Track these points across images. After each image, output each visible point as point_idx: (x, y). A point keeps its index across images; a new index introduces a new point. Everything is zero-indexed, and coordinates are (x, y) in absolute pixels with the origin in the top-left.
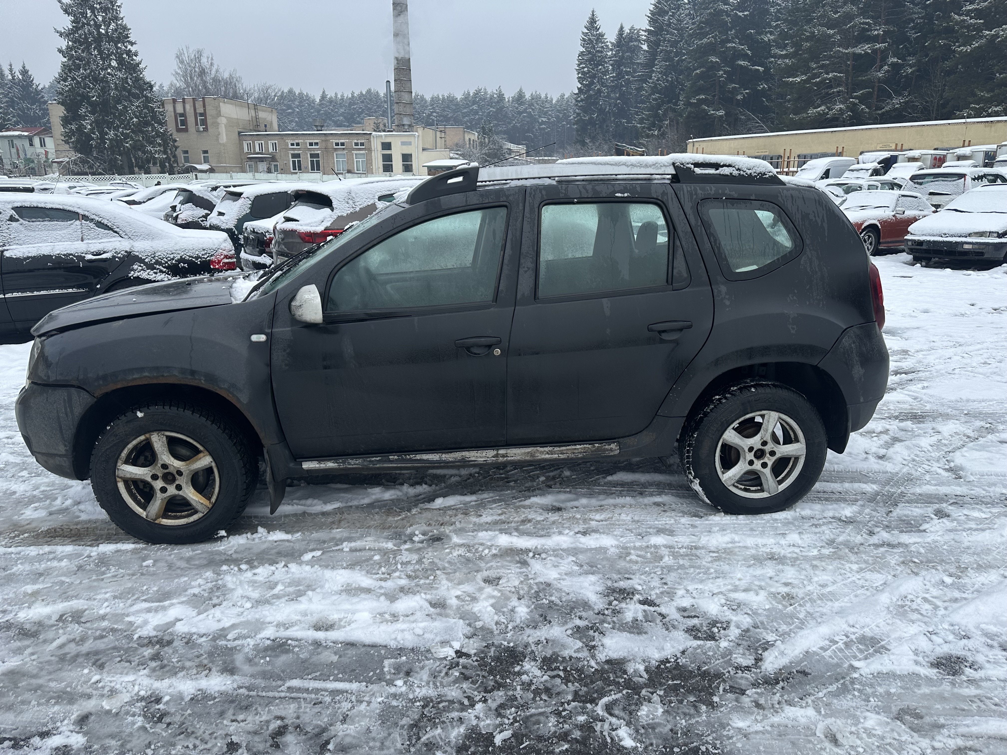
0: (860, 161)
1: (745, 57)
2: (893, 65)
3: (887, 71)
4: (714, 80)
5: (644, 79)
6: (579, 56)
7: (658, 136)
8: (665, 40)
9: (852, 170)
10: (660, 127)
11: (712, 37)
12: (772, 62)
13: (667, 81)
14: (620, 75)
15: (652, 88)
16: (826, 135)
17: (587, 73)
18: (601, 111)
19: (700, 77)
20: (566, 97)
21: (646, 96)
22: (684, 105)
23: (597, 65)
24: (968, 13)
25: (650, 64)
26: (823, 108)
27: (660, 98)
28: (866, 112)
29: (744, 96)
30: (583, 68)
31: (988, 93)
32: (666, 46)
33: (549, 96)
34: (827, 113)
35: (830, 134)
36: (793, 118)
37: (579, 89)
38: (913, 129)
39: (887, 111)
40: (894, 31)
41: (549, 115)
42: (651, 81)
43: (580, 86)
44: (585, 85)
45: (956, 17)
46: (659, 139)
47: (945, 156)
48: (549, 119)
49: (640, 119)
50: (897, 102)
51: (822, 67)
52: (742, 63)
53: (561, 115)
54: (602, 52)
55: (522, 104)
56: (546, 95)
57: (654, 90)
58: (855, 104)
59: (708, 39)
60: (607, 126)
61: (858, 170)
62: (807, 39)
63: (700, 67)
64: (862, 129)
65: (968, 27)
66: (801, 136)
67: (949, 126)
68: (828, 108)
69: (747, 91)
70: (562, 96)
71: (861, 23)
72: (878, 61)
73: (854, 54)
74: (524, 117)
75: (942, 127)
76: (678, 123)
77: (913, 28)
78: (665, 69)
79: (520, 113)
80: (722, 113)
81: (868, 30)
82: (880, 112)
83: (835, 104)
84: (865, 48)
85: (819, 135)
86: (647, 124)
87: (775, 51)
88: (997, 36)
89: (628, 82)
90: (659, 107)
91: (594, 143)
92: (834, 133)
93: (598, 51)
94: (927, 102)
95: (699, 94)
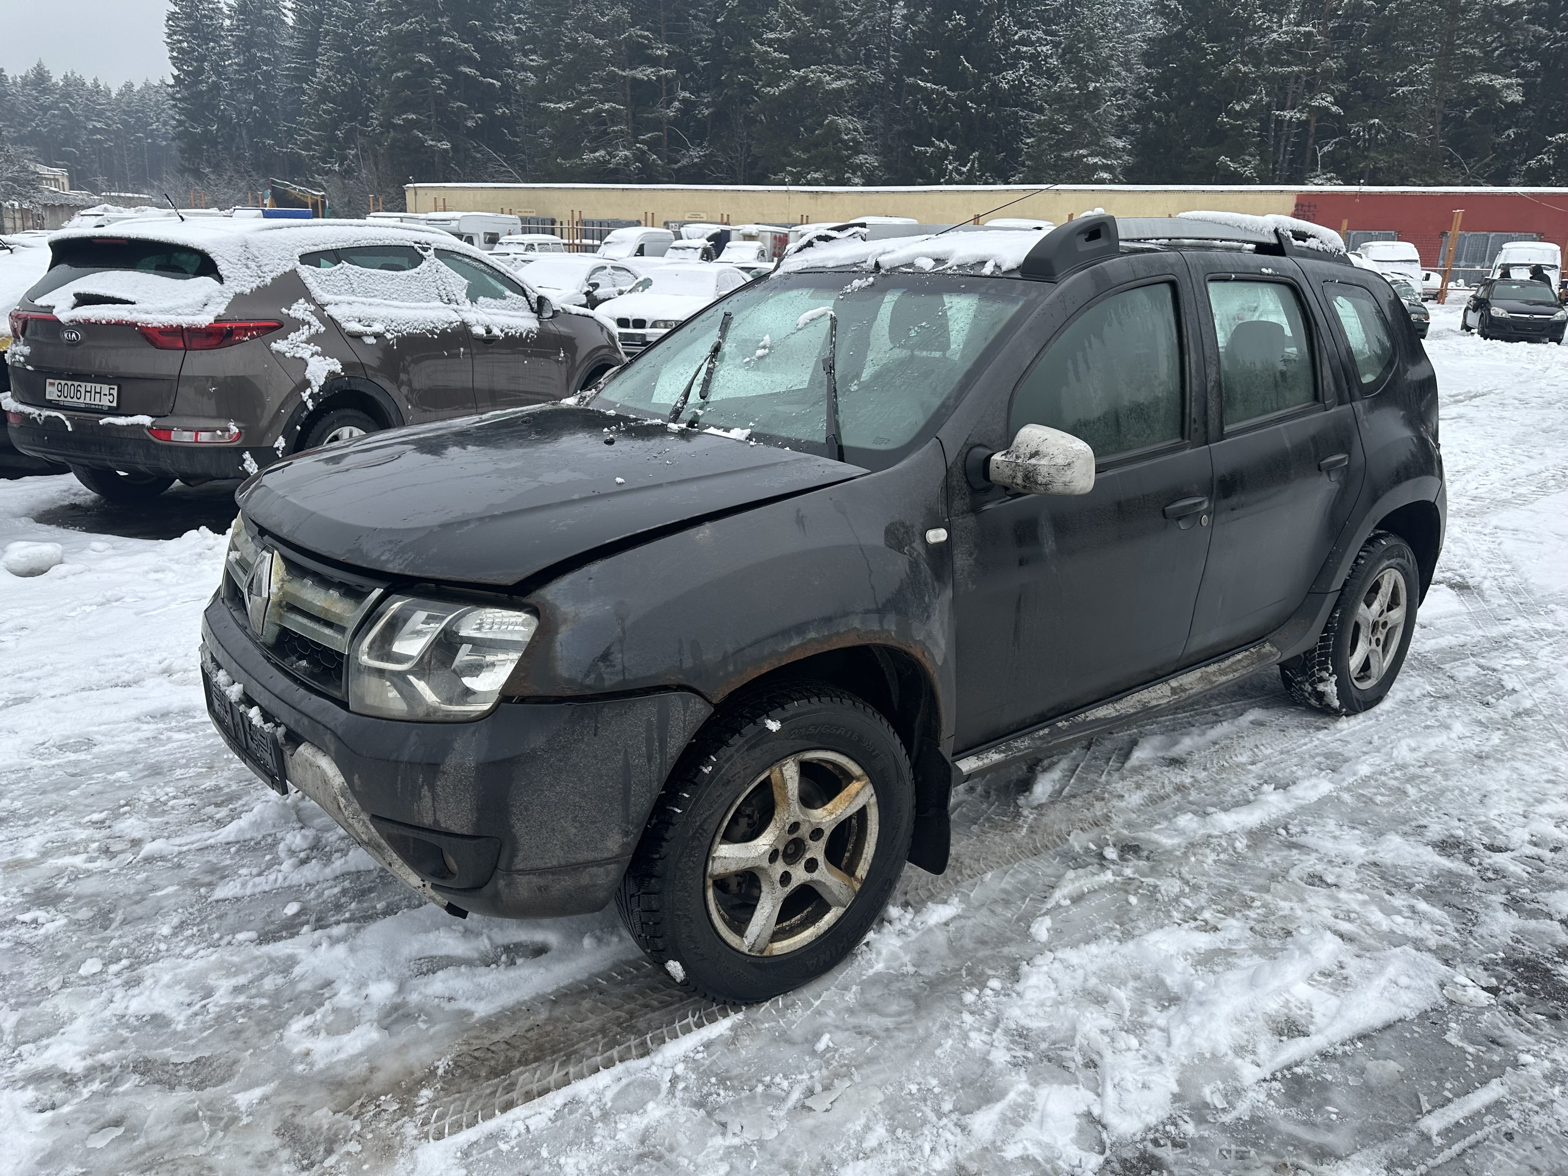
0: (684, 235)
1: (470, 61)
2: (684, 101)
3: (679, 110)
4: (426, 92)
5: (302, 75)
6: (169, 19)
7: (340, 173)
8: (330, 16)
9: (676, 248)
10: (342, 159)
11: (417, 22)
12: (509, 75)
13: (345, 84)
14: (251, 64)
15: (319, 93)
16: (614, 193)
17: (188, 53)
18: (224, 120)
19: (403, 83)
20: (136, 88)
21: (309, 105)
22: (381, 125)
23: (207, 41)
24: (770, 43)
25: (309, 51)
26: (602, 153)
27: (336, 110)
28: (658, 165)
29: (476, 122)
30: (180, 42)
31: (803, 152)
32: (335, 26)
33: (101, 83)
34: (609, 162)
35: (620, 193)
36: (561, 165)
37: (175, 78)
38: (727, 194)
39: (684, 166)
40: (680, 53)
41: (108, 118)
42: (314, 79)
43: (176, 73)
44: (187, 73)
45: (757, 45)
46: (344, 177)
47: (786, 235)
48: (107, 125)
49: (303, 142)
50: (696, 154)
51: (594, 91)
52: (467, 70)
53: (132, 121)
54: (211, 18)
55: (45, 91)
56: (96, 80)
57: (324, 95)
58: (643, 152)
59: (411, 24)
60: (238, 149)
61: (683, 249)
62: (570, 48)
63: (402, 69)
64: (663, 190)
65: (773, 61)
66: (580, 193)
67: (769, 195)
68: (609, 154)
69: (480, 115)
70: (129, 86)
71: (637, 36)
72: (664, 93)
73: (634, 79)
74: (54, 116)
75: (761, 195)
76: (376, 157)
77: (698, 53)
78: (336, 63)
79: (45, 109)
80: (446, 145)
81: (647, 47)
82: (676, 166)
83: (617, 149)
84: (645, 73)
85: (607, 193)
86: (317, 151)
87: (519, 59)
88: (805, 79)
89: (268, 77)
90: (335, 125)
91: (220, 175)
92: (626, 192)
93: (205, 16)
94: (731, 158)
95: (406, 112)
